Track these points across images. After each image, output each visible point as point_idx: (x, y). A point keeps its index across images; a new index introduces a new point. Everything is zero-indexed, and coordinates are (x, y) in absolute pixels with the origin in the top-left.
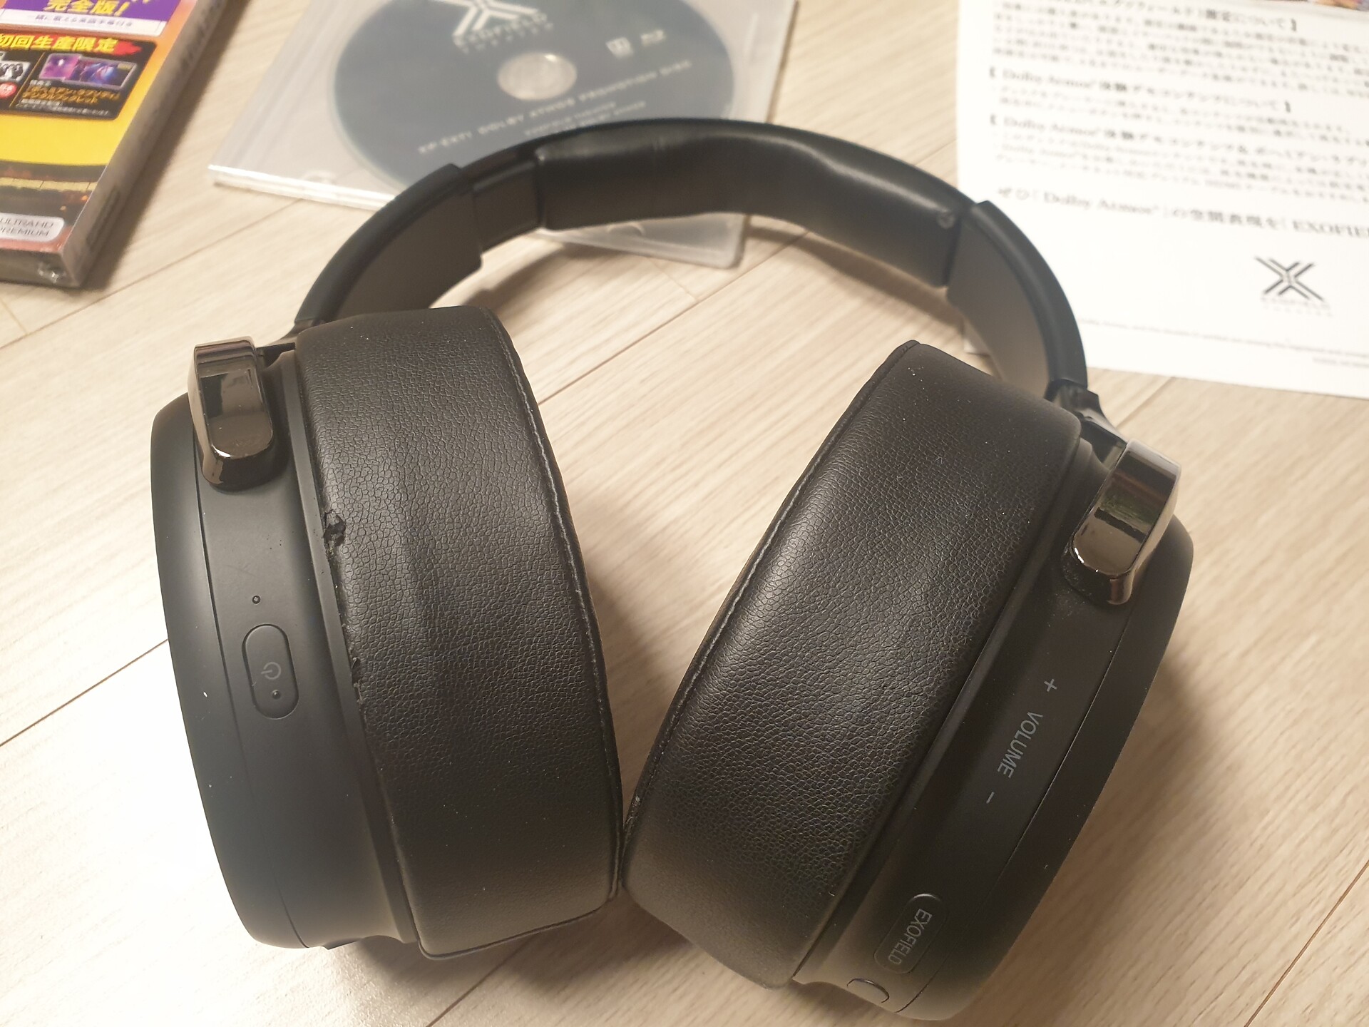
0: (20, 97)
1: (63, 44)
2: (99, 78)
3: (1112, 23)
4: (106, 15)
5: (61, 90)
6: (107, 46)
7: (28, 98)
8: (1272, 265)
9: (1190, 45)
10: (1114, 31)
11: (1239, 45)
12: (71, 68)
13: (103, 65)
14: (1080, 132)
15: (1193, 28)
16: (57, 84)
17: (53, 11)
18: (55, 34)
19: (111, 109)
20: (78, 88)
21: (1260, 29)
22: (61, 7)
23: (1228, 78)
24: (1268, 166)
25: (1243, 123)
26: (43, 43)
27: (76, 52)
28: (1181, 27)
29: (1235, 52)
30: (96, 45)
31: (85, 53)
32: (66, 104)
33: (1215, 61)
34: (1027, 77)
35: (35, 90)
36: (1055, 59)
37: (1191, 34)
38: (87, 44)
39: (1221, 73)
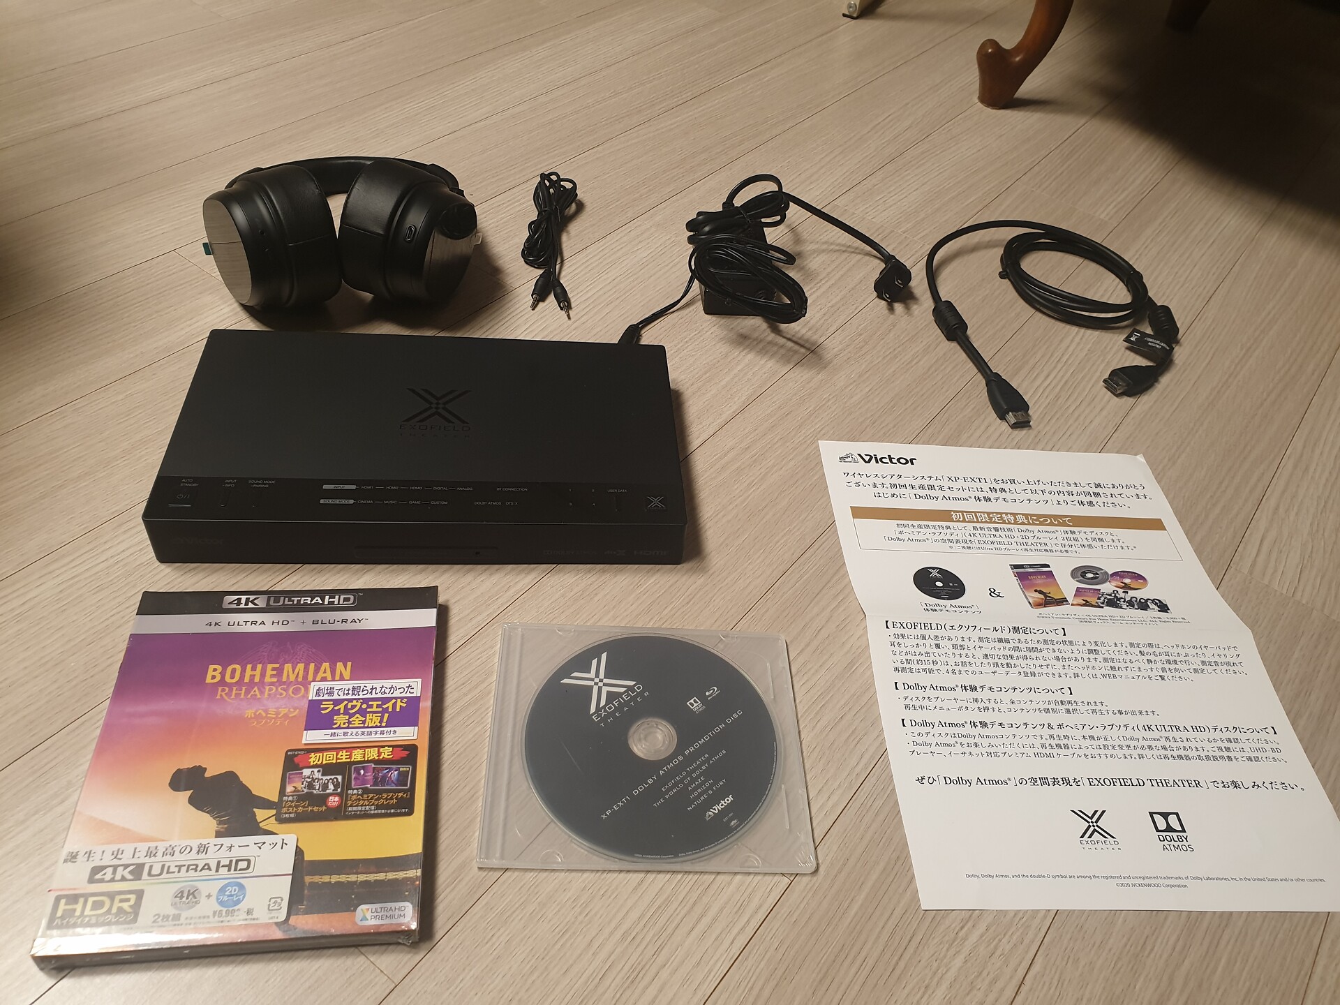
0: (346, 806)
1: (357, 756)
2: (390, 782)
4: (376, 727)
5: (371, 796)
6: (386, 754)
7: (351, 806)
12: (370, 776)
13: (390, 769)
14: (956, 726)
15: (1007, 641)
16: (366, 791)
17: (339, 728)
18: (350, 748)
19: (405, 807)
20: (381, 792)
21: (1045, 636)
22: (344, 724)
24: (1066, 737)
25: (1047, 706)
26: (343, 757)
27: (369, 761)
28: (1000, 640)
29: (1034, 655)
30: (379, 753)
31: (373, 761)
32: (378, 807)
33: (1024, 662)
35: (354, 797)
36: (931, 671)
37: (1007, 645)
38: (372, 754)
39: (1029, 671)
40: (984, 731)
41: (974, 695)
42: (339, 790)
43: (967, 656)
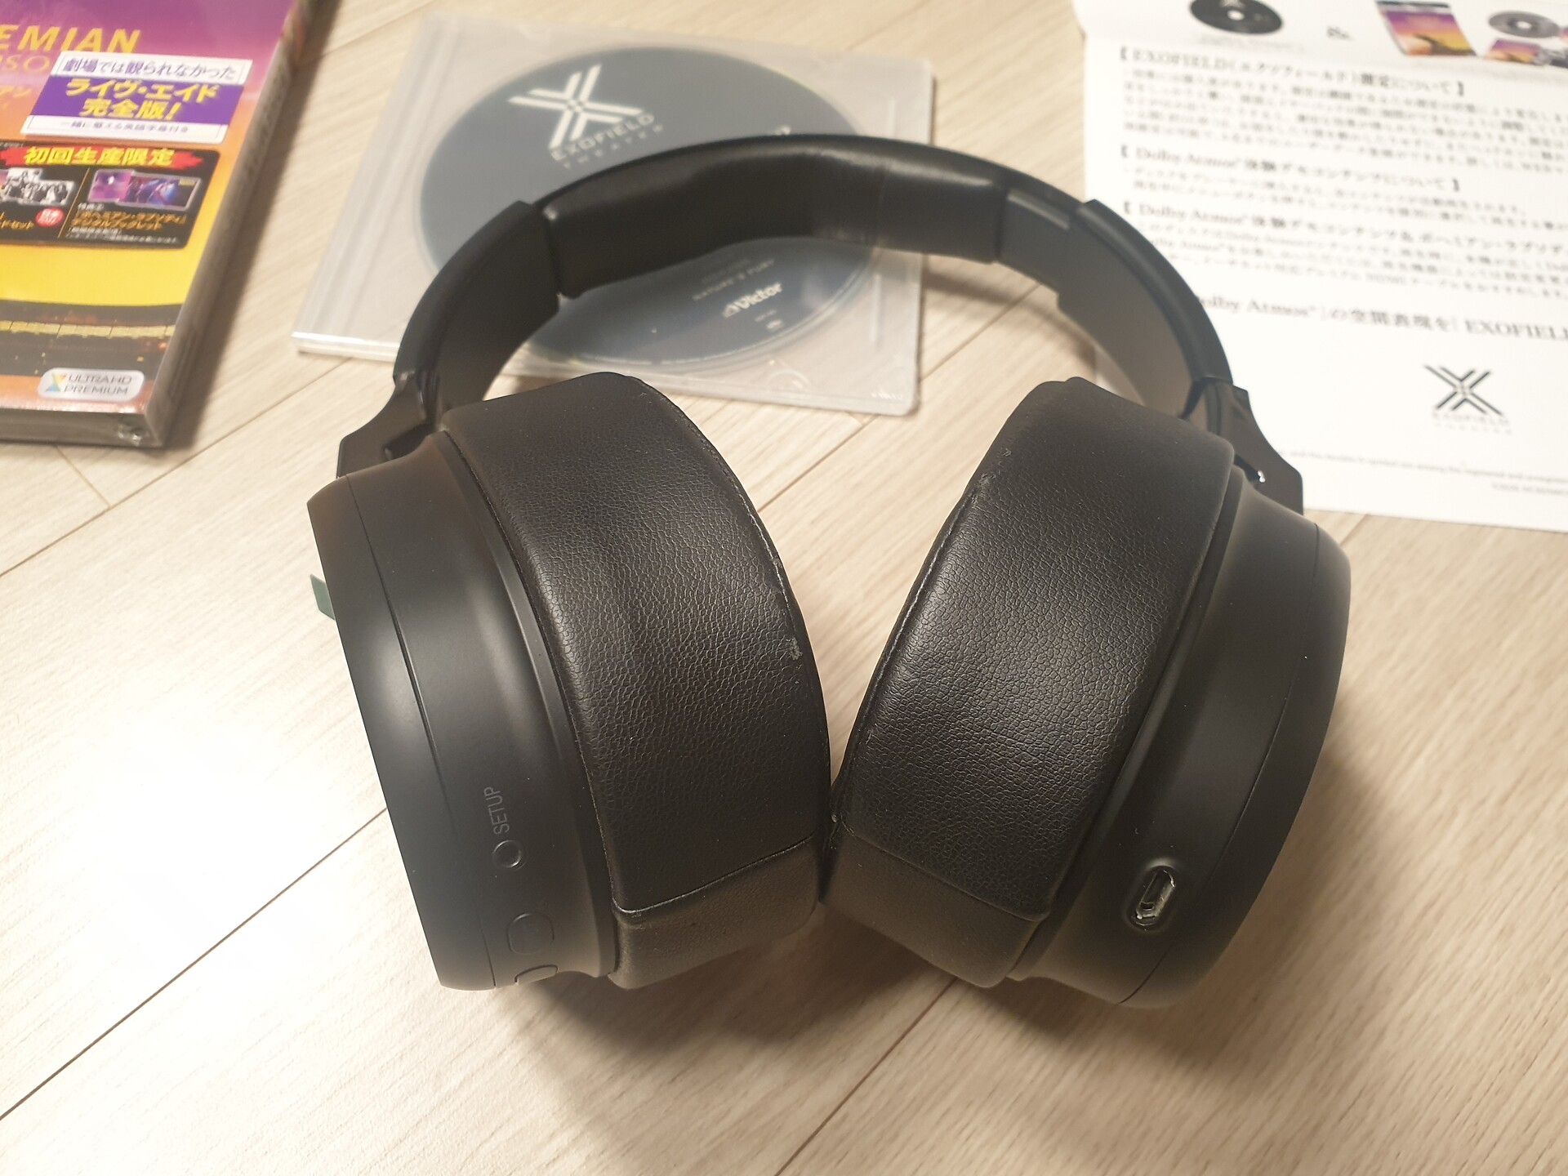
0: (69, 225)
1: (111, 157)
2: (158, 198)
3: (1255, 92)
4: (156, 120)
5: (117, 215)
6: (163, 159)
7: (79, 225)
8: (1443, 374)
9: (1345, 116)
10: (1259, 100)
11: (1399, 114)
12: (124, 187)
13: (162, 181)
14: (1225, 220)
15: (1347, 96)
16: (111, 208)
17: (91, 116)
18: (99, 145)
19: (177, 235)
20: (136, 211)
21: (1422, 94)
22: (101, 111)
23: (1388, 153)
24: (1436, 255)
25: (1405, 205)
26: (86, 157)
27: (126, 167)
28: (1334, 94)
29: (1394, 122)
30: (150, 157)
31: (139, 169)
32: (125, 232)
33: (1372, 133)
34: (1163, 155)
35: (86, 215)
36: (1194, 134)
37: (1345, 103)
38: (138, 157)
39: (1379, 147)
40: (1279, 233)
41: (1270, 176)
42: (63, 202)
43: (1266, 115)
